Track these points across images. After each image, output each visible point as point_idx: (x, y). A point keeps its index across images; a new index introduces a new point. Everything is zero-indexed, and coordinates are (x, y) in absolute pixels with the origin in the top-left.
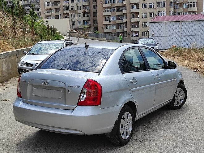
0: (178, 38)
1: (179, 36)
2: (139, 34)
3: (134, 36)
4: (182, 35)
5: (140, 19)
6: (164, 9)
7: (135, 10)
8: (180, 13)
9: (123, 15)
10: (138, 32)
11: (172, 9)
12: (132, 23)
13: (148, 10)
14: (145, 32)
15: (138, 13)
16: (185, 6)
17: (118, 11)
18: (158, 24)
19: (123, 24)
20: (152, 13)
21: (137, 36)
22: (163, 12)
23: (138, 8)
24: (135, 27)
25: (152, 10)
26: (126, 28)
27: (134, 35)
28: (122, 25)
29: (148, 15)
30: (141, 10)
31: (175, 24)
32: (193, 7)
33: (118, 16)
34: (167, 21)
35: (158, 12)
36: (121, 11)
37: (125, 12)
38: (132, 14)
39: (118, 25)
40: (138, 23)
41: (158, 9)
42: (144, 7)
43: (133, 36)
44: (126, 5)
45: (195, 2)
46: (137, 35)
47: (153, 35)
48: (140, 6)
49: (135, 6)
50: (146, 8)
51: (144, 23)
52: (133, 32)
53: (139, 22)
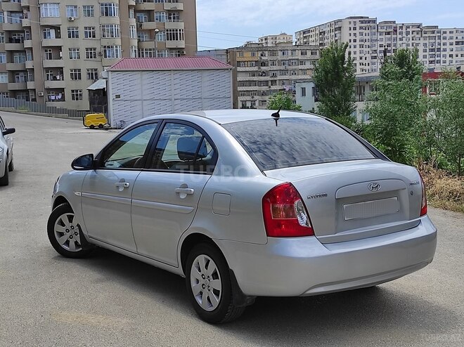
0: (168, 103)
1: (170, 100)
2: (63, 95)
3: (53, 101)
4: (176, 97)
5: (65, 62)
6: (118, 41)
7: (52, 41)
8: (151, 53)
9: (23, 51)
10: (62, 90)
11: (135, 43)
12: (47, 69)
13: (83, 43)
14: (77, 91)
15: (59, 48)
16: (160, 38)
17: (11, 41)
18: (127, 75)
19: (25, 71)
20: (91, 49)
21: (59, 100)
22: (116, 47)
23: (58, 36)
24: (55, 79)
25: (91, 43)
26: (33, 80)
27: (53, 98)
28: (21, 74)
29: (83, 54)
30: (64, 42)
31: (161, 75)
32: (177, 39)
33: (11, 53)
35: (105, 47)
36: (18, 41)
37: (27, 44)
38: (46, 51)
39: (13, 74)
40: (60, 70)
41: (105, 42)
42: (73, 34)
43: (50, 100)
44: (30, 28)
45: (180, 30)
46: (60, 97)
47: (118, 96)
48: (64, 32)
49: (53, 32)
50: (77, 37)
51: (75, 70)
52: (49, 90)
53: (62, 68)
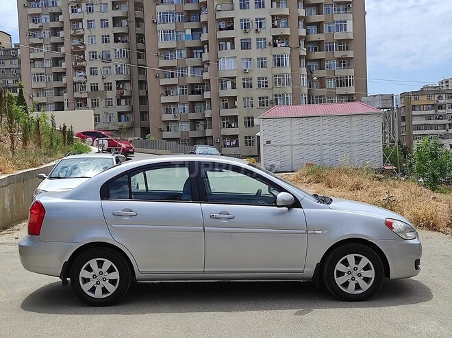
0: (317, 148)
1: (319, 144)
2: (237, 142)
3: (228, 146)
4: (324, 142)
5: (240, 111)
6: (289, 89)
7: (229, 92)
8: (322, 100)
9: (203, 102)
10: (236, 137)
11: (305, 90)
12: (224, 118)
13: (256, 93)
14: (250, 137)
15: (235, 98)
16: (330, 84)
17: (193, 93)
18: (278, 122)
19: (204, 120)
20: (263, 98)
21: (233, 146)
22: (287, 95)
23: (234, 86)
24: (230, 126)
25: (263, 92)
26: (211, 128)
27: (228, 144)
28: (202, 122)
29: (256, 102)
30: (240, 92)
31: (310, 122)
32: (347, 86)
33: (193, 104)
34: (294, 116)
35: (276, 96)
36: (199, 93)
37: (207, 95)
38: (223, 101)
39: (194, 123)
40: (235, 118)
41: (277, 91)
42: (247, 85)
43: (225, 146)
44: (209, 80)
45: (350, 77)
46: (234, 143)
47: (269, 142)
48: (239, 82)
49: (229, 84)
50: (251, 87)
51: (249, 118)
52: (225, 137)
53: (237, 116)
